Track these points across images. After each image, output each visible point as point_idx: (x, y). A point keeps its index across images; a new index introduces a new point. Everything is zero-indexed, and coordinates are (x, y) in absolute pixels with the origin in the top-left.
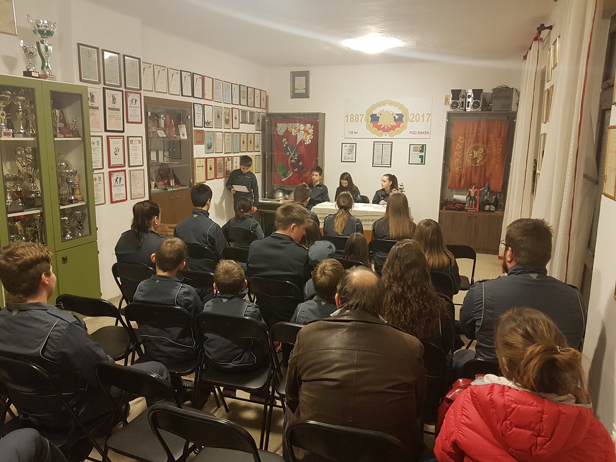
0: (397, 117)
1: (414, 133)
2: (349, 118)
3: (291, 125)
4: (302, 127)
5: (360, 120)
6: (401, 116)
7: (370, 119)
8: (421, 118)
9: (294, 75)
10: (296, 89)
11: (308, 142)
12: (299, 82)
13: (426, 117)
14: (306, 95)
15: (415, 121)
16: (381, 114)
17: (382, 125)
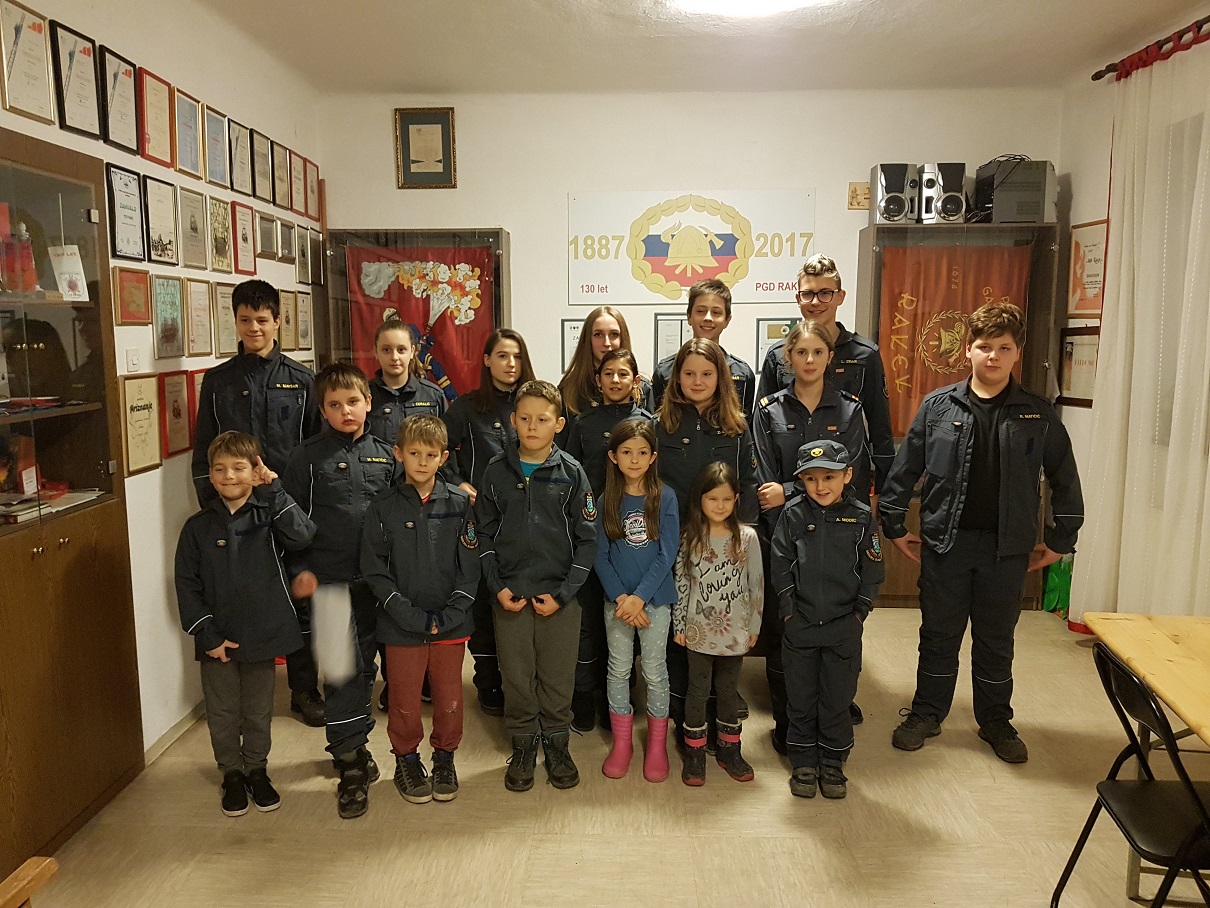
0: (719, 244)
1: (769, 287)
2: (581, 246)
3: (407, 266)
4: (443, 272)
5: (612, 254)
6: (730, 241)
7: (642, 248)
8: (787, 246)
9: (406, 118)
10: (414, 162)
11: (465, 316)
12: (423, 140)
13: (800, 242)
14: (445, 179)
15: (769, 254)
16: (673, 236)
17: (678, 266)
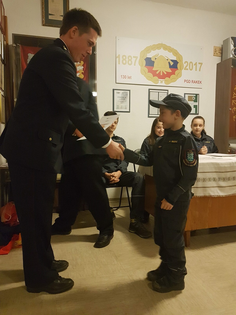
1: (188, 82)
5: (133, 62)
6: (175, 62)
7: (144, 62)
8: (194, 67)
10: (50, 15)
12: (55, 5)
15: (189, 69)
16: (156, 59)
17: (157, 71)
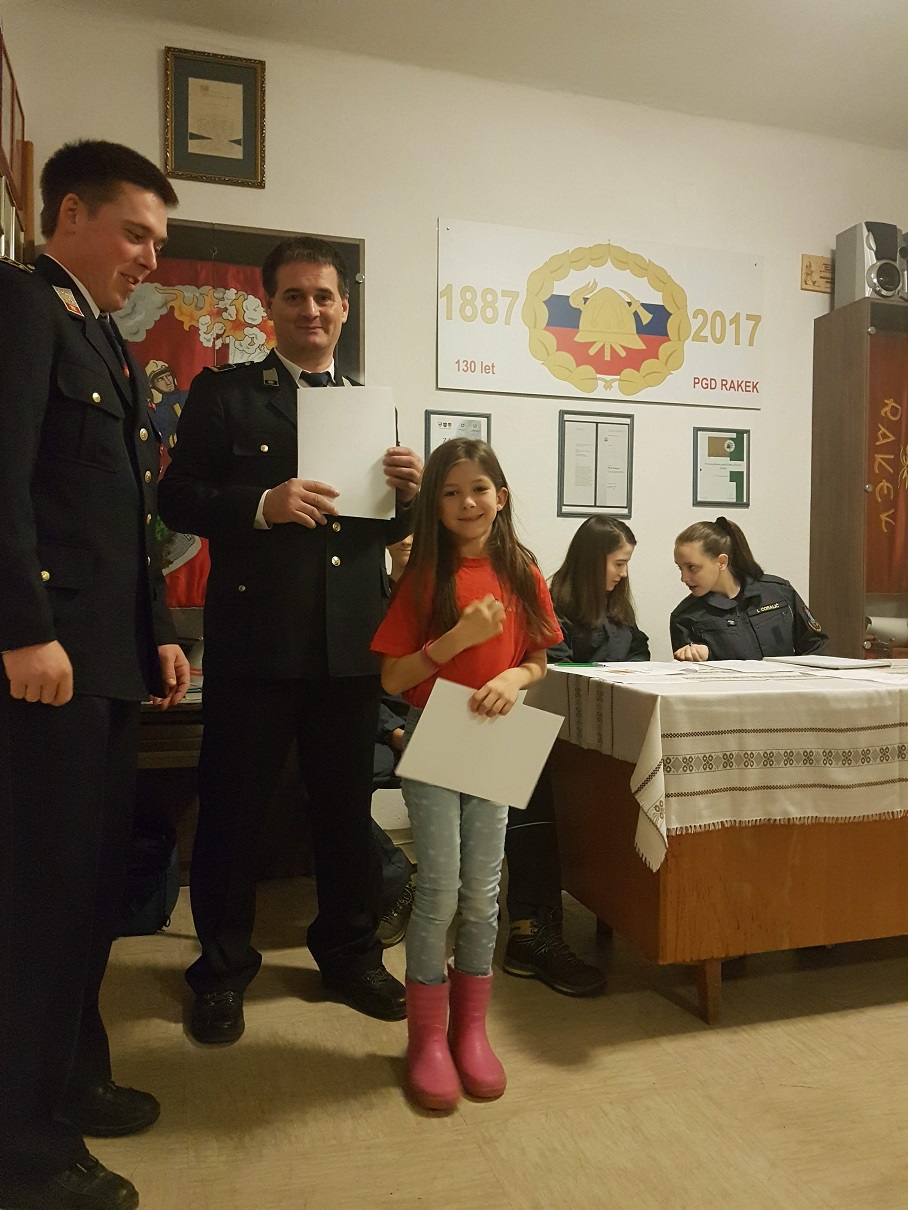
0: (646, 318)
1: (708, 384)
2: (457, 302)
3: (189, 292)
4: (252, 308)
5: (501, 317)
6: (660, 314)
7: (544, 314)
8: (730, 329)
9: (184, 65)
10: (194, 137)
14: (247, 171)
15: (710, 338)
16: (586, 300)
17: (592, 344)
